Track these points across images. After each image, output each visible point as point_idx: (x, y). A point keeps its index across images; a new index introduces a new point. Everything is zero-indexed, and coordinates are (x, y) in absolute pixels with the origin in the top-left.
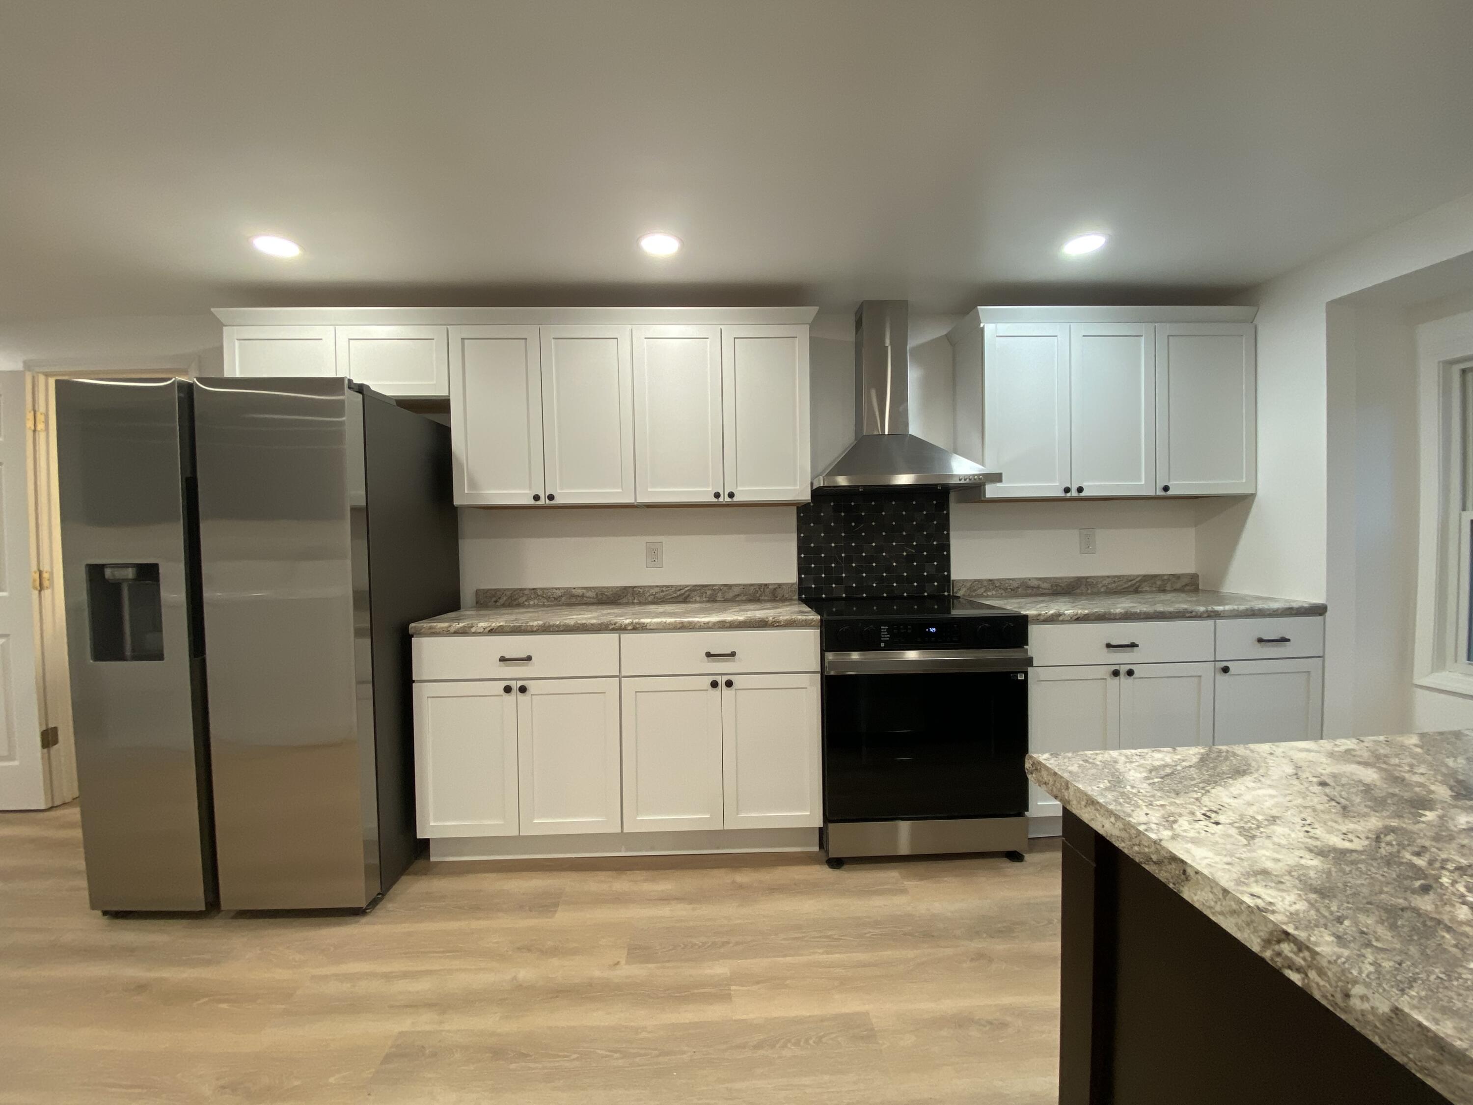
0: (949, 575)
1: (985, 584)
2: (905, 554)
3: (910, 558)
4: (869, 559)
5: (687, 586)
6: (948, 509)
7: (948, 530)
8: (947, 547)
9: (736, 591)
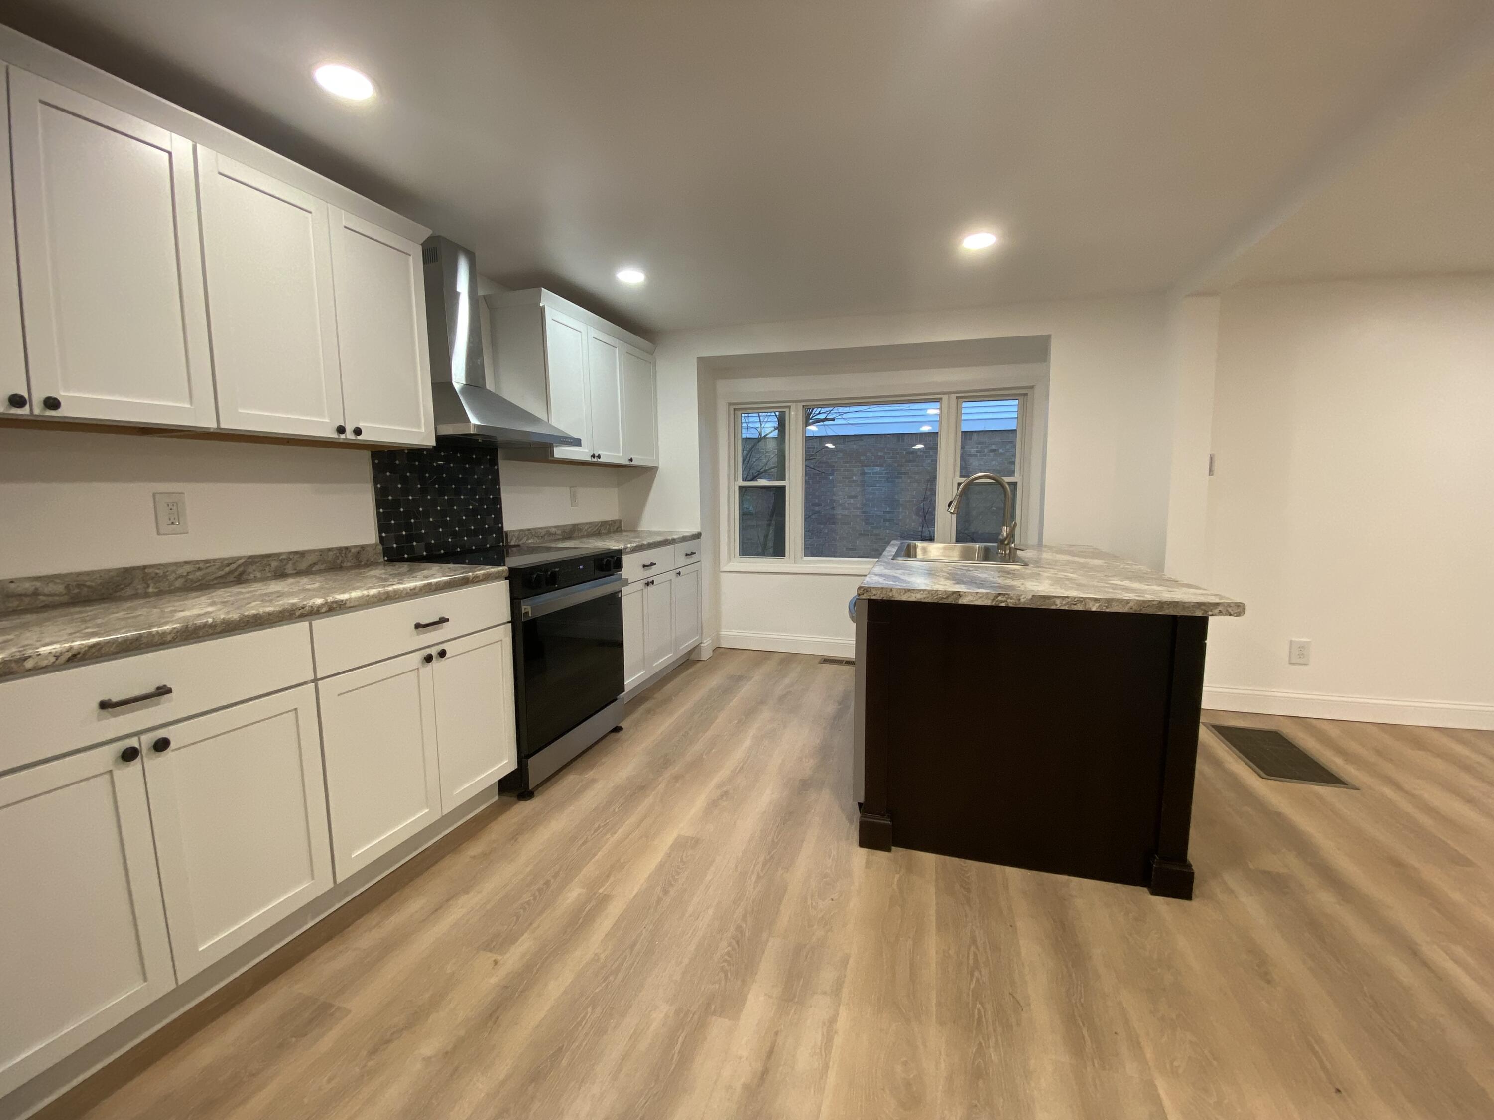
0: (502, 527)
1: (527, 532)
2: (471, 507)
3: (475, 512)
4: (443, 513)
5: (239, 558)
6: (497, 464)
7: (499, 485)
8: (498, 500)
9: (313, 558)
